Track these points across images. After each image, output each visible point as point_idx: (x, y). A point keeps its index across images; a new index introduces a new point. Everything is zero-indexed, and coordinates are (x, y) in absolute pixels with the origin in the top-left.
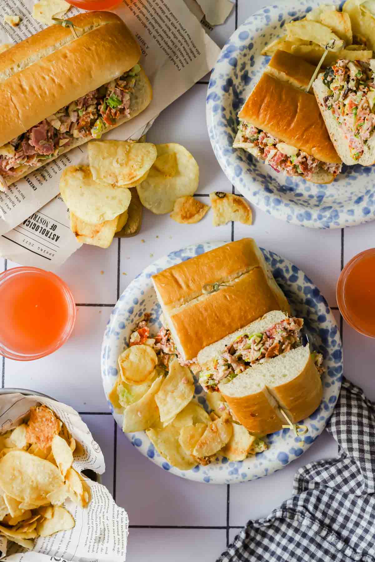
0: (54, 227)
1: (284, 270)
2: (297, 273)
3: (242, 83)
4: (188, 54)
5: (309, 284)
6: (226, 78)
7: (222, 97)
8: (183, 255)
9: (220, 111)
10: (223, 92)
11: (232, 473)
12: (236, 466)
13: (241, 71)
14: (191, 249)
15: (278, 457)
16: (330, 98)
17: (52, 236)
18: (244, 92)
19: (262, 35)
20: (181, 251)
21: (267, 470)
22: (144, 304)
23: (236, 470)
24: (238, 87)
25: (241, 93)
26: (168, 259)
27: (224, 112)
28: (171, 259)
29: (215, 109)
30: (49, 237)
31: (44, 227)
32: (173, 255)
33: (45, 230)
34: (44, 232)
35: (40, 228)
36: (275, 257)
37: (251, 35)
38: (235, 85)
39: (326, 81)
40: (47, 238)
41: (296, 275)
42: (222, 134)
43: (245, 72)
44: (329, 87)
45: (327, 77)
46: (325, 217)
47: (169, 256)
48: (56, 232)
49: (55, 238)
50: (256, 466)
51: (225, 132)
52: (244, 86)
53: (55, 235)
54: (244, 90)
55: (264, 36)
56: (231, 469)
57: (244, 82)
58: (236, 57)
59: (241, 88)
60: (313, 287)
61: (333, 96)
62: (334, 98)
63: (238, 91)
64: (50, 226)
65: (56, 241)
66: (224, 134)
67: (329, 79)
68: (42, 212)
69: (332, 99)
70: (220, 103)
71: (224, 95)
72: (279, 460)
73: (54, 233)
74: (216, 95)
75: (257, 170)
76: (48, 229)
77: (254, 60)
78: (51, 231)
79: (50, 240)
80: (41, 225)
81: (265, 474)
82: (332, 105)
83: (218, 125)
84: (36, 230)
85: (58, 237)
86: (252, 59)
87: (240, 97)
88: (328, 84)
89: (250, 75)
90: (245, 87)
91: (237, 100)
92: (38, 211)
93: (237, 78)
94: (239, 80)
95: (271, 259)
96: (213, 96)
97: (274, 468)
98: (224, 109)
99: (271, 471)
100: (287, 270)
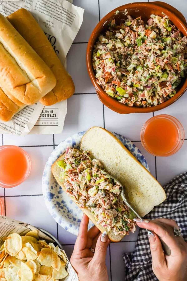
0: (52, 112)
1: (129, 146)
2: (135, 147)
4: (71, 18)
5: (139, 154)
17: (53, 116)
30: (52, 116)
31: (48, 114)
33: (49, 114)
34: (49, 115)
35: (47, 115)
36: (126, 139)
40: (51, 117)
41: (134, 149)
48: (54, 113)
49: (55, 115)
53: (54, 114)
60: (141, 155)
64: (50, 112)
65: (55, 116)
68: (45, 108)
73: (53, 114)
76: (50, 113)
78: (51, 114)
79: (53, 117)
80: (46, 113)
84: (45, 116)
85: (56, 115)
92: (44, 109)
95: (124, 140)
100: (130, 146)
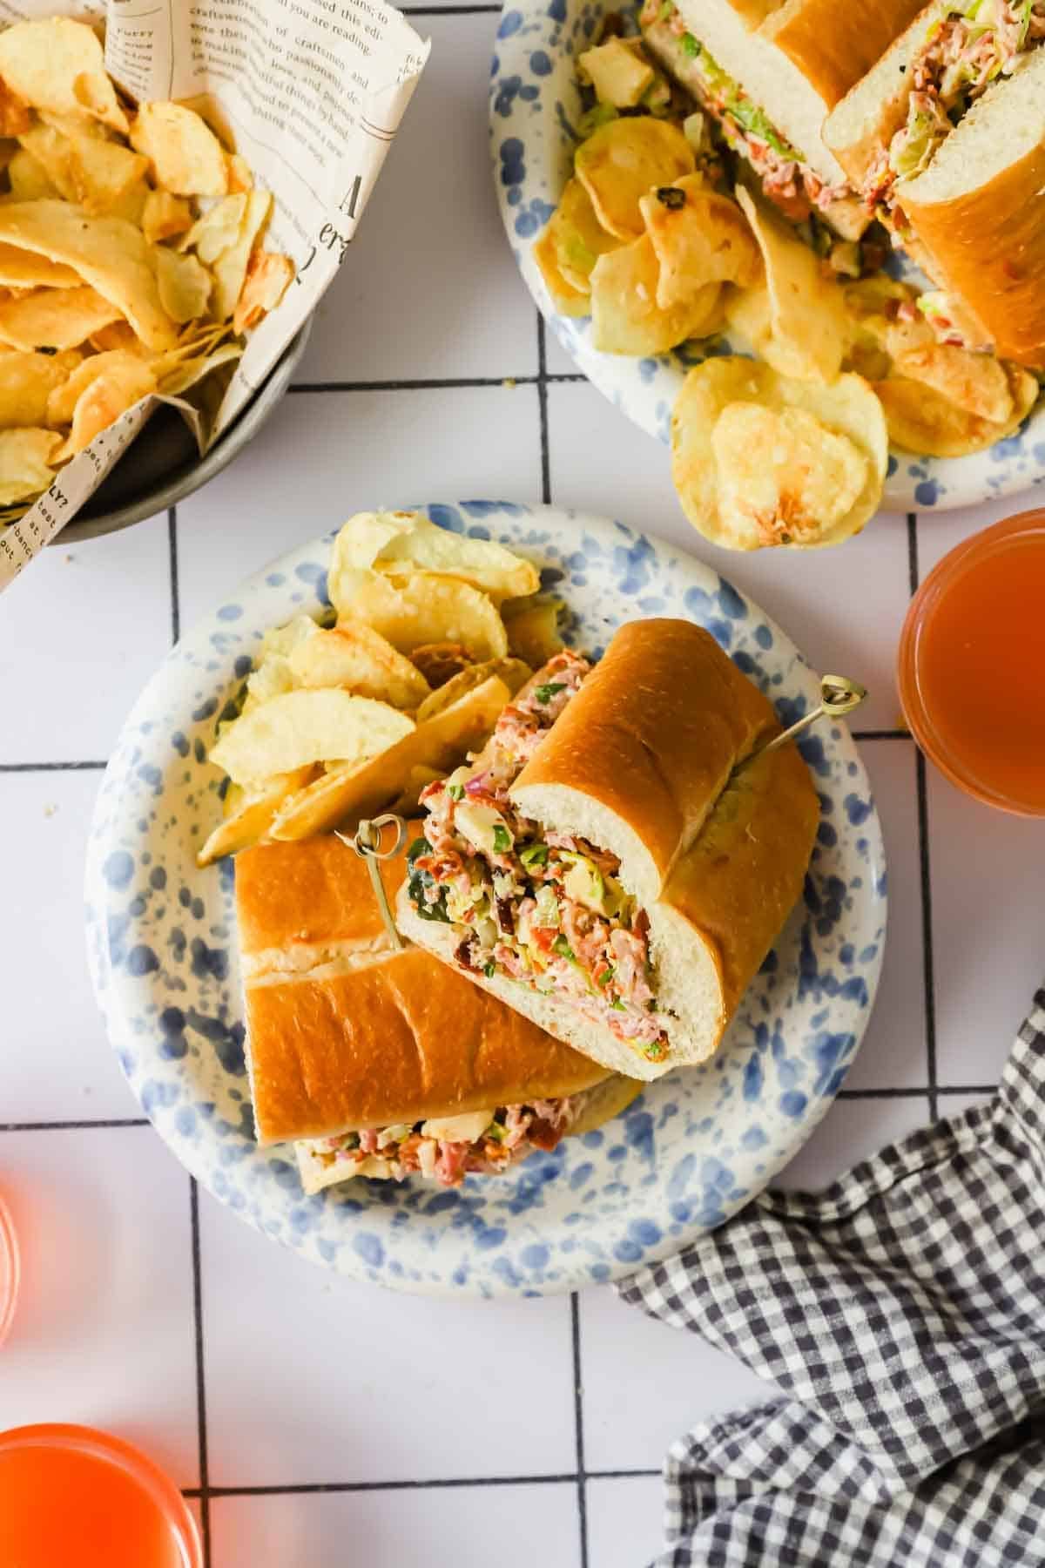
3: (207, 981)
6: (154, 1019)
7: (181, 1081)
9: (204, 1125)
10: (175, 1064)
13: (179, 957)
16: (471, 946)
18: (231, 1004)
19: (166, 827)
24: (205, 1005)
25: (223, 1010)
27: (218, 1115)
29: (187, 1128)
37: (136, 855)
38: (192, 1010)
39: (428, 909)
42: (253, 1180)
43: (193, 948)
44: (446, 919)
45: (422, 895)
46: (693, 1201)
51: (259, 1169)
52: (218, 988)
54: (226, 997)
55: (174, 821)
57: (210, 976)
58: (141, 941)
59: (214, 999)
61: (475, 936)
62: (481, 939)
63: (213, 1013)
66: (260, 1178)
67: (431, 897)
69: (478, 943)
70: (189, 1100)
71: (181, 1072)
74: (161, 1087)
75: (421, 1193)
77: (194, 895)
82: (492, 960)
83: (224, 1163)
86: (185, 898)
87: (230, 1023)
88: (438, 913)
89: (212, 944)
90: (225, 985)
91: (229, 1040)
93: (183, 987)
94: (192, 982)
96: (155, 1097)
98: (210, 1107)
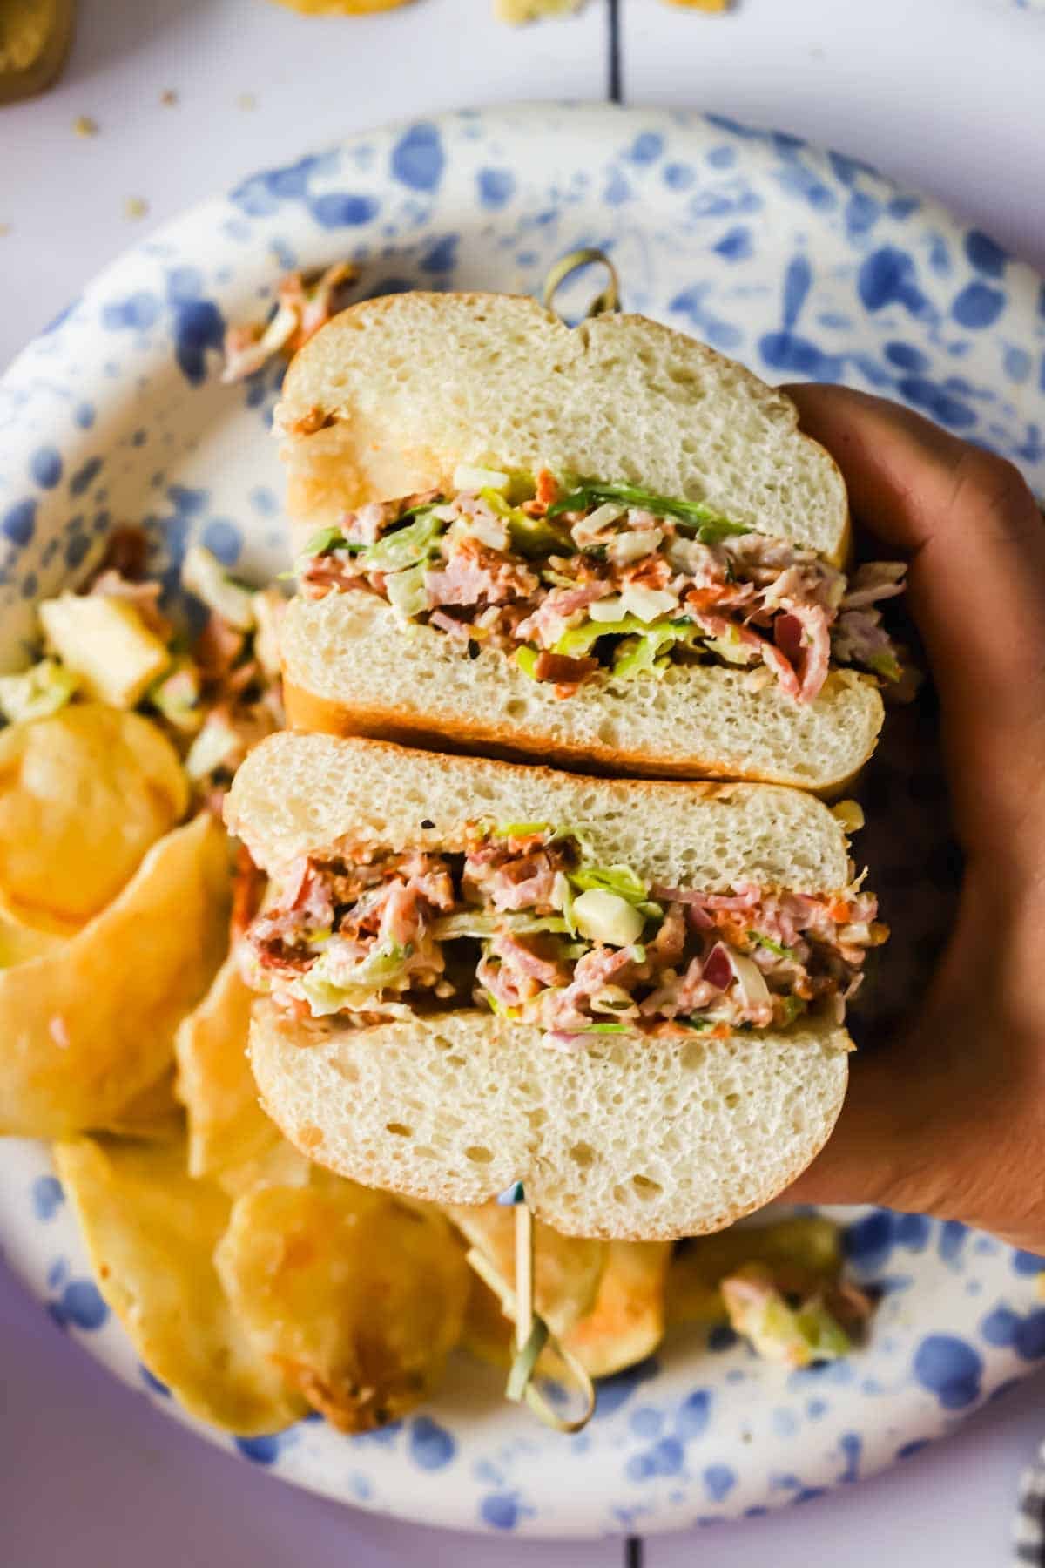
8: (320, 185)
11: (647, 1467)
12: (669, 1428)
14: (363, 153)
15: (920, 1362)
20: (307, 164)
21: (852, 1445)
22: (97, 484)
23: (672, 1452)
26: (232, 212)
28: (252, 211)
32: (259, 192)
47: (237, 195)
50: (787, 1424)
56: (639, 1446)
72: (928, 1383)
81: (841, 1465)
97: (892, 1432)
99: (877, 1450)
